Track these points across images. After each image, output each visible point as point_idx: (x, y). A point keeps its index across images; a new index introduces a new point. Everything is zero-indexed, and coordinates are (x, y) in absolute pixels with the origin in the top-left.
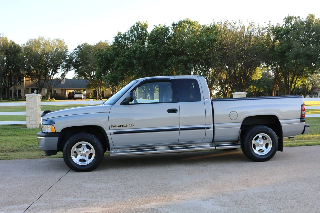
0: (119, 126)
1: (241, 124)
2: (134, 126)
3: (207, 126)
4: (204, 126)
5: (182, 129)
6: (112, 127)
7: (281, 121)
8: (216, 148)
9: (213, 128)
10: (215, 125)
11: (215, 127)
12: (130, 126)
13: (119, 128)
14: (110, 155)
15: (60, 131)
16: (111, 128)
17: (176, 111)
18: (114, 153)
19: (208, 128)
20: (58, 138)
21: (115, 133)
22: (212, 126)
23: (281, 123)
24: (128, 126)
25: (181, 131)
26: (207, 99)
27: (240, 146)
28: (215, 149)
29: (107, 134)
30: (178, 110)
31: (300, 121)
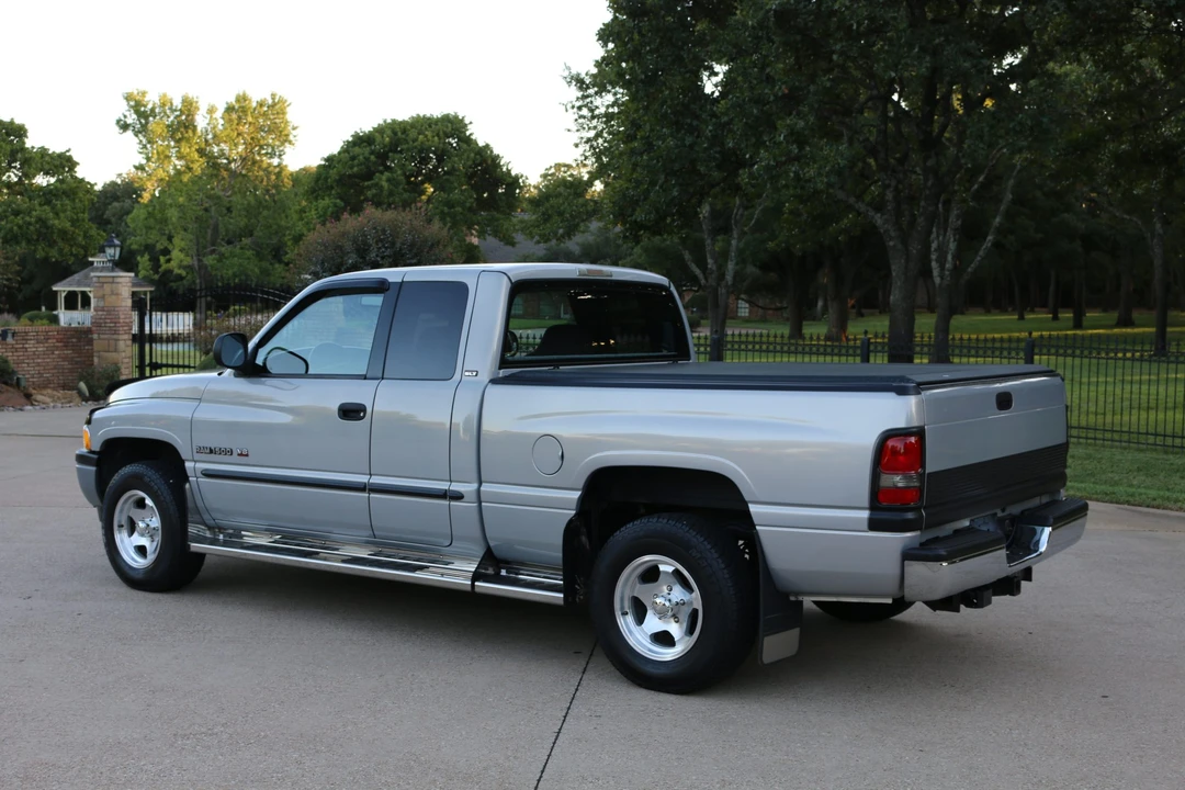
0: (211, 451)
1: (576, 495)
2: (247, 455)
3: (456, 487)
4: (444, 486)
6: (200, 450)
7: (753, 508)
8: (473, 585)
9: (474, 498)
10: (486, 487)
11: (484, 497)
12: (239, 455)
13: (213, 457)
14: (192, 549)
15: (98, 449)
16: (197, 457)
17: (362, 414)
18: (225, 544)
19: (458, 497)
20: (94, 469)
21: (208, 474)
22: (475, 486)
23: (756, 519)
24: (235, 452)
25: (372, 496)
26: (472, 371)
27: (562, 595)
28: (469, 589)
29: (189, 473)
30: (369, 410)
31: (865, 526)
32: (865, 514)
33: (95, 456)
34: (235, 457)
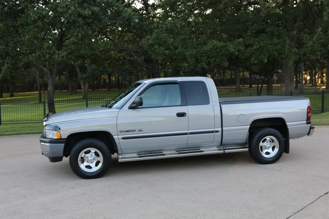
0: (127, 131)
1: (249, 127)
2: (142, 131)
3: (216, 129)
4: (213, 130)
5: (191, 133)
6: (120, 132)
7: (287, 123)
8: (224, 152)
9: (221, 131)
10: (224, 128)
11: (224, 131)
12: (139, 131)
13: (127, 133)
15: (66, 137)
16: (119, 134)
17: (185, 115)
18: (121, 158)
19: (217, 132)
20: (64, 144)
21: (124, 138)
22: (221, 129)
23: (288, 126)
24: (137, 131)
25: (190, 135)
26: (215, 102)
27: (248, 149)
29: (115, 139)
30: (187, 114)
31: (306, 123)
32: (306, 122)
33: (65, 140)
34: (137, 132)
